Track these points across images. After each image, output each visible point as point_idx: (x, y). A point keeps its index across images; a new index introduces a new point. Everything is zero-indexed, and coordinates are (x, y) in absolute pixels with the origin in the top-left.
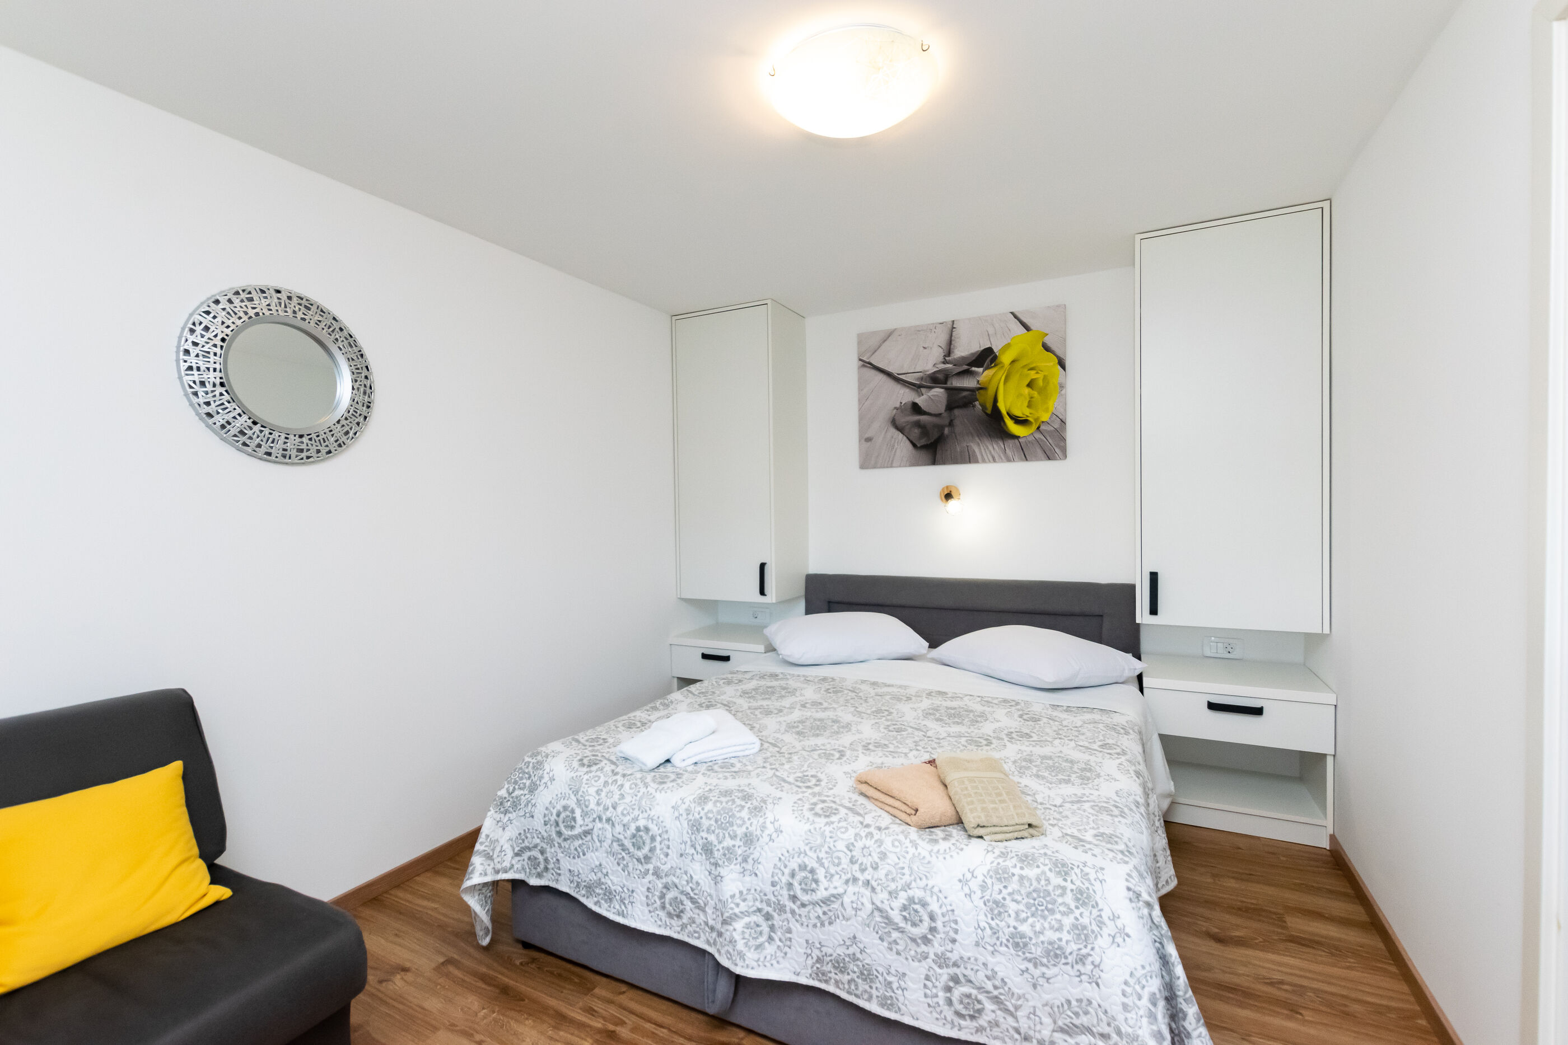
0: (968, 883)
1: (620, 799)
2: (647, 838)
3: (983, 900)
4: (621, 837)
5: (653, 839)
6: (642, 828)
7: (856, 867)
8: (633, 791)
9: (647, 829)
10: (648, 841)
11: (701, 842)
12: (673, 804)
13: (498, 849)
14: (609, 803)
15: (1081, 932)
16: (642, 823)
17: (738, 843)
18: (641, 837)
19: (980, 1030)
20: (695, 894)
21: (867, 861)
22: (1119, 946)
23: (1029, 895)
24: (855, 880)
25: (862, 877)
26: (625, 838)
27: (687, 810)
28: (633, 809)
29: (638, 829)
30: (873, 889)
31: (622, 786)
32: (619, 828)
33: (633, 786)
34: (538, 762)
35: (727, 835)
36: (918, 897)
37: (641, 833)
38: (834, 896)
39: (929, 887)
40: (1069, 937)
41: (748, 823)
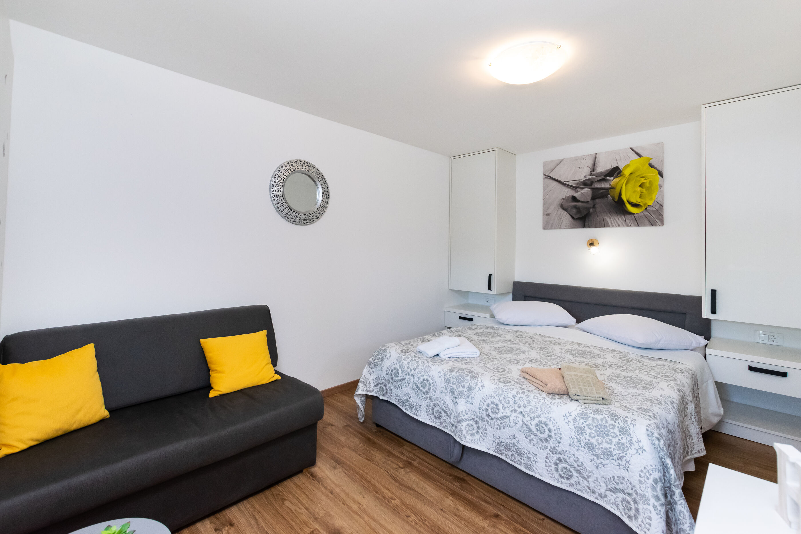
0: (568, 418)
1: (417, 367)
2: (427, 384)
3: (574, 426)
4: (417, 382)
5: (430, 384)
6: (425, 380)
7: (517, 405)
8: (422, 364)
9: (427, 380)
10: (428, 385)
11: (449, 388)
12: (439, 371)
13: (368, 382)
14: (412, 368)
15: (621, 446)
16: (425, 377)
17: (465, 390)
18: (425, 383)
19: (571, 485)
20: (446, 409)
21: (522, 403)
22: (639, 454)
23: (596, 426)
24: (516, 411)
25: (519, 410)
26: (418, 383)
27: (444, 374)
28: (422, 372)
29: (424, 380)
30: (524, 416)
31: (418, 362)
32: (416, 379)
33: (423, 362)
34: (384, 350)
35: (461, 386)
36: (544, 421)
37: (425, 382)
38: (505, 416)
39: (549, 417)
40: (615, 448)
41: (470, 382)
